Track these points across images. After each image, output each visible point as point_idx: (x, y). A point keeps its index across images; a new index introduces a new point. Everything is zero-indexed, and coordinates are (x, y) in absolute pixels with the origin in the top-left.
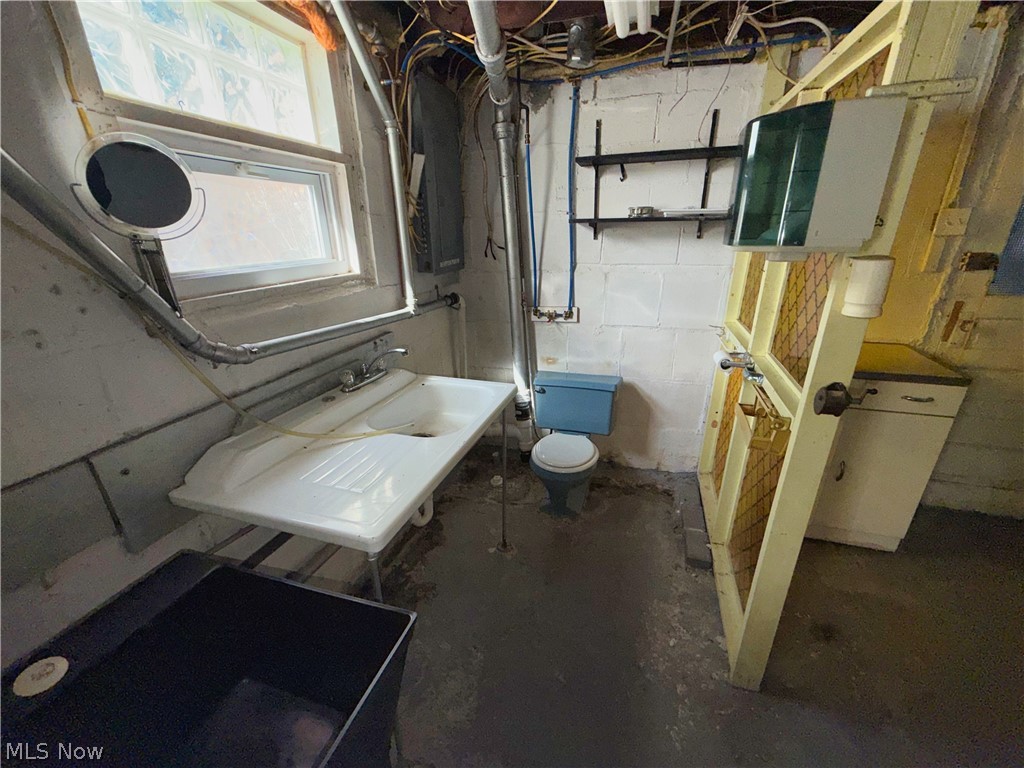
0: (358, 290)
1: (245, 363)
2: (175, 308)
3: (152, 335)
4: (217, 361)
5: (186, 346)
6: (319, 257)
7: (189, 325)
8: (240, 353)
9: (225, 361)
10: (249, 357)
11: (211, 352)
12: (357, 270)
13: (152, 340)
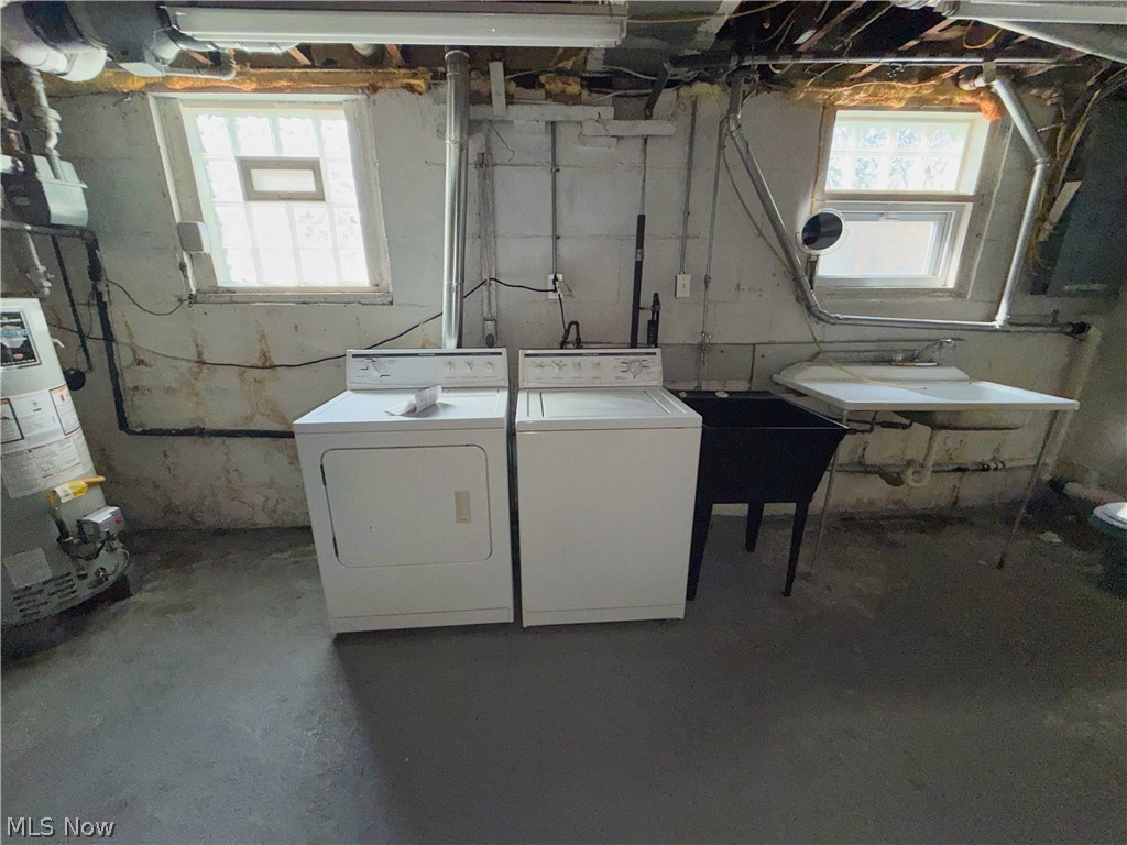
0: (944, 300)
1: (833, 324)
2: (812, 288)
3: (797, 300)
4: (820, 319)
5: (809, 308)
6: (922, 273)
7: (814, 297)
8: (833, 318)
9: (823, 321)
10: (836, 322)
11: (818, 314)
12: (951, 285)
13: (797, 304)
